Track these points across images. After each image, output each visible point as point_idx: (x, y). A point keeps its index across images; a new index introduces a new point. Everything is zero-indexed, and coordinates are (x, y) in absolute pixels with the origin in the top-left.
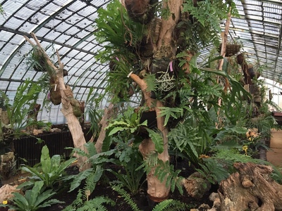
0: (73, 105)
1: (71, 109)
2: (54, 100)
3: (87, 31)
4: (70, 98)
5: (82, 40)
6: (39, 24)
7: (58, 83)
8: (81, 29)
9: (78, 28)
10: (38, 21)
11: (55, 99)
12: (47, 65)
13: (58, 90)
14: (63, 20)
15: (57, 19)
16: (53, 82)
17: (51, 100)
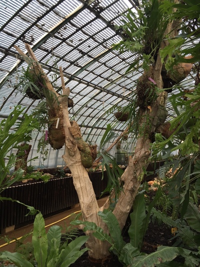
0: (82, 150)
1: (78, 157)
2: (54, 142)
3: (90, 56)
4: (78, 139)
5: (82, 69)
6: (35, 43)
7: (62, 117)
8: (84, 54)
9: (81, 51)
10: (33, 40)
11: (56, 140)
12: (46, 89)
13: (61, 127)
14: (64, 40)
15: (57, 37)
16: (54, 115)
17: (50, 141)
